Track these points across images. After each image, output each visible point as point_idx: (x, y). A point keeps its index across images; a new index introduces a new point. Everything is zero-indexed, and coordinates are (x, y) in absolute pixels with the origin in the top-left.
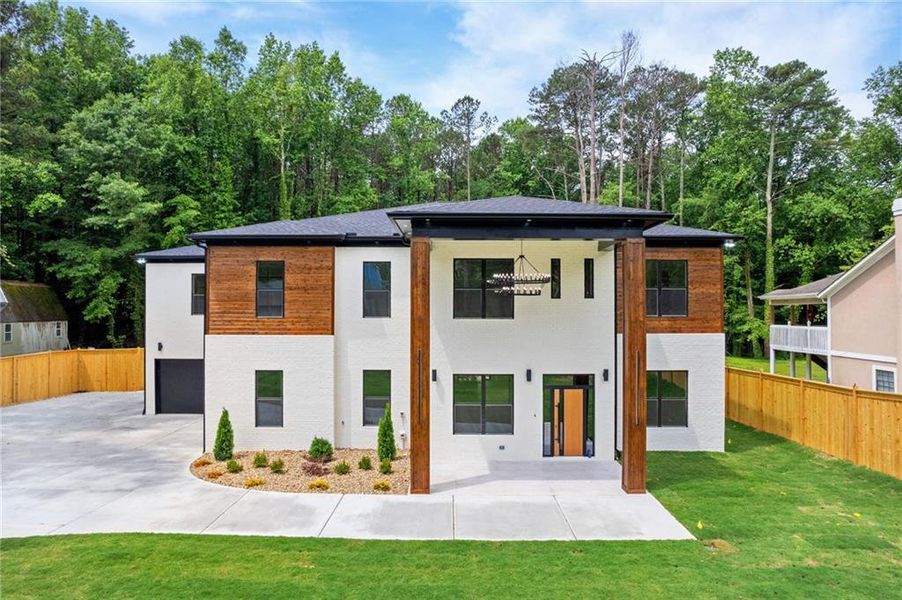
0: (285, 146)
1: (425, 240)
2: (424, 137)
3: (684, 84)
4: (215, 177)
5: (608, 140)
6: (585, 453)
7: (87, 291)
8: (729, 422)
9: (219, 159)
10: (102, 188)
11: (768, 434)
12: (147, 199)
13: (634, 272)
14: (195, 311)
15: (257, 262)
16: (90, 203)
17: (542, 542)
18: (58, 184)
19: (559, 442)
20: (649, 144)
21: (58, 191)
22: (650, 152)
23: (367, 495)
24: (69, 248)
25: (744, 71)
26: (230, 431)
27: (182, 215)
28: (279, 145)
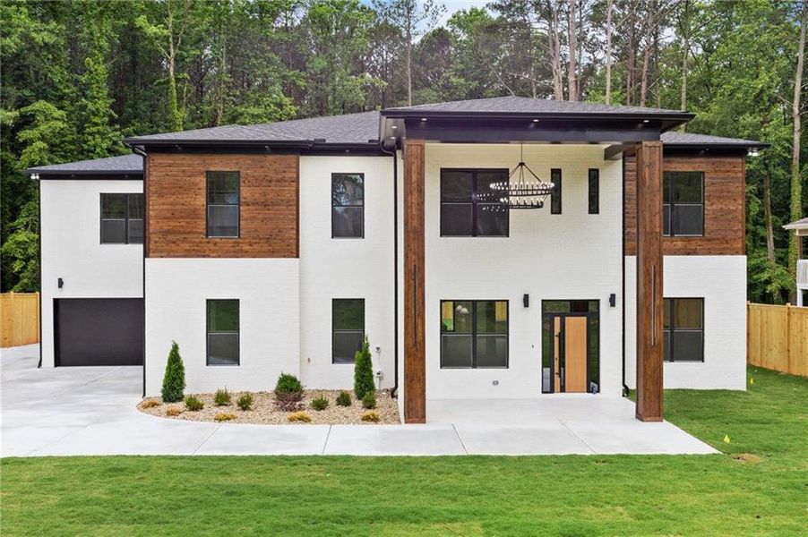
0: (176, 39)
1: (421, 142)
2: (352, 31)
4: (84, 79)
5: (589, 37)
6: (589, 390)
8: (750, 367)
9: (89, 55)
11: (797, 376)
13: (651, 179)
14: (104, 240)
15: (207, 172)
17: (561, 456)
19: (560, 376)
20: (643, 42)
22: (644, 54)
23: (356, 425)
26: (181, 368)
27: (43, 127)
28: (167, 38)
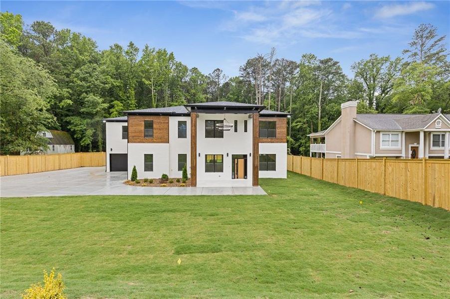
0: (153, 85)
1: (195, 113)
3: (292, 65)
4: (128, 95)
5: (266, 85)
6: (244, 178)
7: (82, 135)
9: (130, 88)
10: (86, 99)
12: (103, 102)
13: (256, 123)
14: (124, 138)
15: (145, 121)
16: (82, 104)
18: (70, 96)
19: (237, 174)
21: (70, 99)
23: (178, 187)
24: (75, 120)
25: (312, 61)
26: (136, 172)
27: (116, 108)
28: (151, 84)
